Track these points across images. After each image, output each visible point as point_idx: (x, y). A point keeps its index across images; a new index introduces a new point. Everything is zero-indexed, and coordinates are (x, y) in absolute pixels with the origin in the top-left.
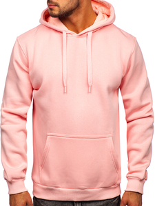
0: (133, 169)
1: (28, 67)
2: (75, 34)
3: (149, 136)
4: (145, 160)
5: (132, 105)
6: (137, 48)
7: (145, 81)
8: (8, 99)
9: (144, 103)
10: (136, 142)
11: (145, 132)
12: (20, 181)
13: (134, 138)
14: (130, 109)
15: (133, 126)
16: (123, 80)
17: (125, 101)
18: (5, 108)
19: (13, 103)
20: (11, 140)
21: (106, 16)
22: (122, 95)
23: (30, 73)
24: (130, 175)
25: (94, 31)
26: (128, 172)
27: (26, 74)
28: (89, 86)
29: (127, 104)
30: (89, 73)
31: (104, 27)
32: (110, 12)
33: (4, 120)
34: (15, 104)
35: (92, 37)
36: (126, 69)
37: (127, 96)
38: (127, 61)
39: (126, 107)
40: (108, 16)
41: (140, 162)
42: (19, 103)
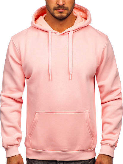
0: (106, 137)
1: (21, 60)
2: (58, 34)
3: (119, 114)
4: (115, 132)
5: (106, 90)
6: (109, 44)
7: (116, 70)
8: (6, 87)
9: (114, 88)
10: (108, 117)
11: (116, 111)
12: (15, 147)
13: (107, 115)
14: (104, 93)
15: (106, 106)
16: (98, 69)
17: (100, 87)
18: (4, 94)
19: (10, 90)
20: (7, 119)
21: (84, 19)
22: (98, 82)
23: (23, 65)
24: (103, 142)
25: (75, 31)
26: (101, 139)
27: (20, 66)
28: (70, 74)
29: (101, 89)
30: (70, 63)
31: (83, 27)
32: (87, 16)
33: (3, 103)
34: (12, 91)
35: (73, 36)
36: (100, 61)
37: (101, 83)
38: (101, 54)
39: (101, 92)
40: (86, 19)
41: (111, 133)
42: (14, 90)
